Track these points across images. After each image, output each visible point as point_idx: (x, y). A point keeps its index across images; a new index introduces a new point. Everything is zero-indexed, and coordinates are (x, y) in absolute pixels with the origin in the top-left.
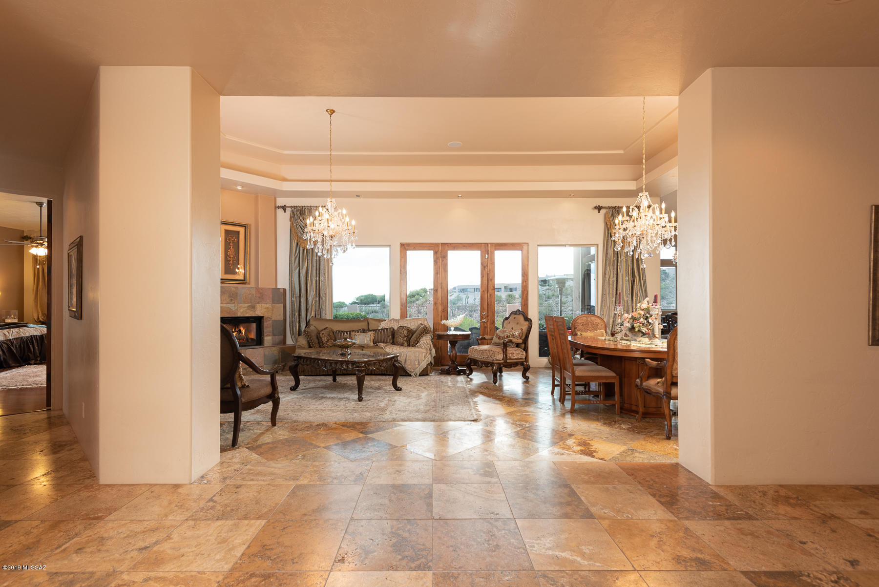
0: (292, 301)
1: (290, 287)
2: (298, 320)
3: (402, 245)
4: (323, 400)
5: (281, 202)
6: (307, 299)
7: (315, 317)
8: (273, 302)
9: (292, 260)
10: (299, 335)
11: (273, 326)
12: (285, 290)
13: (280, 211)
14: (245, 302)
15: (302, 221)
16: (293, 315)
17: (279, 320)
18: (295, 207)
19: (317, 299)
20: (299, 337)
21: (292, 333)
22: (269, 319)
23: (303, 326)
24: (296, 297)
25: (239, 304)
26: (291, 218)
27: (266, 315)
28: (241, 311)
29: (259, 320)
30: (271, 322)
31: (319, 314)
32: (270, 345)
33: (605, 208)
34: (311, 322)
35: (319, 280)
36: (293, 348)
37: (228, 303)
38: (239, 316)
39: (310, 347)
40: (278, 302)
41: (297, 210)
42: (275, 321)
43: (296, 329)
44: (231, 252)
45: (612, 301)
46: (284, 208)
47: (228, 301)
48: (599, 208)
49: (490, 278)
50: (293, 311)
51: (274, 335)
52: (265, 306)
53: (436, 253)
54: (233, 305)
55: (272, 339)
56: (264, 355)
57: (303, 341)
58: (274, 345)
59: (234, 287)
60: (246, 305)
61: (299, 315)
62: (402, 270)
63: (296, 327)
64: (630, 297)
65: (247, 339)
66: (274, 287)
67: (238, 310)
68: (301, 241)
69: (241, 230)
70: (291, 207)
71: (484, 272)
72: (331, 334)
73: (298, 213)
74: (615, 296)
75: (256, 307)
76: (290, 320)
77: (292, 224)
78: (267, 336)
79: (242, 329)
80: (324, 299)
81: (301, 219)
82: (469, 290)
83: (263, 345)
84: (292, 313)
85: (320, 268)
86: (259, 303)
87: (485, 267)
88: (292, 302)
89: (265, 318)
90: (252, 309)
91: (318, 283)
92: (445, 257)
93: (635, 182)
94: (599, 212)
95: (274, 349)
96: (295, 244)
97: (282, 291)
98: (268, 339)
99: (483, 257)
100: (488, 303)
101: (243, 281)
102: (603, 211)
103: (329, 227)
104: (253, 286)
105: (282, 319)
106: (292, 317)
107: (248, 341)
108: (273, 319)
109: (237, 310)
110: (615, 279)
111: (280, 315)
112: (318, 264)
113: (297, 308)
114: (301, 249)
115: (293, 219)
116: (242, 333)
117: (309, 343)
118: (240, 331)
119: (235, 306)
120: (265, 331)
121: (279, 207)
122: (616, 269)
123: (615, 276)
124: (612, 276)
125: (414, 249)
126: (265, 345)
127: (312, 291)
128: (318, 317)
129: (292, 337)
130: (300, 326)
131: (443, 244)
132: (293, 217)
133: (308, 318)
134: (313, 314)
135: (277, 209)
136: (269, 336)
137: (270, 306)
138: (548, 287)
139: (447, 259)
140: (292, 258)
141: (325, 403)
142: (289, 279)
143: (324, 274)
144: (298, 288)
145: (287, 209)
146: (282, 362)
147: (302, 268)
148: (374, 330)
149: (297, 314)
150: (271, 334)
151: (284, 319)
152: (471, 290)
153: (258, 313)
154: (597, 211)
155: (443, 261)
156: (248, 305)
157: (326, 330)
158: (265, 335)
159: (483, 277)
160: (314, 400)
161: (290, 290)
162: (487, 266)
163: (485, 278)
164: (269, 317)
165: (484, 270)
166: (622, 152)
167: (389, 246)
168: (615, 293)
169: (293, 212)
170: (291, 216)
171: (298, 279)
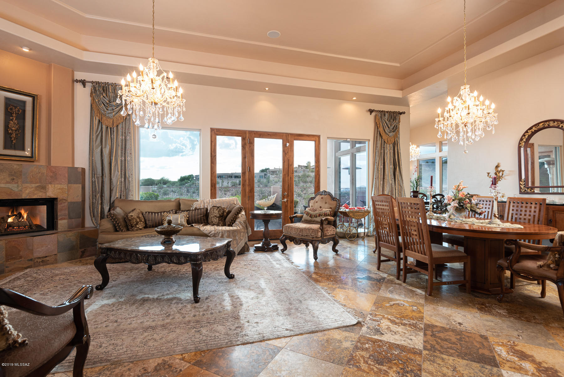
0: (92, 181)
1: (90, 166)
2: (100, 202)
3: (212, 130)
4: (147, 306)
5: (79, 75)
6: (111, 179)
7: (120, 198)
8: (70, 182)
9: (93, 138)
10: (102, 217)
11: (69, 208)
12: (83, 170)
13: (79, 86)
14: (31, 182)
15: (106, 97)
16: (94, 196)
17: (77, 202)
18: (98, 83)
19: (123, 179)
20: (103, 220)
21: (93, 215)
22: (64, 201)
23: (106, 208)
24: (98, 178)
25: (23, 185)
26: (91, 93)
27: (60, 197)
28: (27, 192)
29: (51, 203)
30: (66, 204)
31: (125, 194)
32: (66, 229)
33: (376, 111)
34: (116, 204)
35: (125, 160)
36: (95, 232)
37: (7, 183)
38: (23, 198)
39: (116, 230)
40: (76, 183)
41: (99, 86)
42: (71, 203)
43: (97, 212)
44: (13, 125)
45: (381, 184)
46: (84, 83)
47: (8, 180)
48: (371, 111)
49: (290, 163)
50: (94, 191)
51: (70, 218)
52: (59, 186)
53: (243, 139)
54: (16, 185)
55: (68, 222)
56: (58, 241)
57: (107, 224)
58: (70, 228)
59: (18, 165)
60: (34, 185)
61: (102, 196)
62: (213, 153)
63: (98, 209)
64: (394, 181)
65: (30, 226)
66: (71, 166)
67: (23, 190)
68: (104, 118)
69: (29, 100)
70: (92, 82)
71: (286, 159)
72: (141, 216)
73: (101, 89)
74: (382, 180)
75: (47, 187)
76: (90, 202)
77: (93, 100)
78: (61, 219)
79: (23, 212)
80: (130, 179)
81: (104, 95)
82: (224, 177)
83: (57, 229)
84: (93, 195)
85: (125, 148)
86: (50, 183)
87: (286, 154)
88: (93, 183)
89: (59, 200)
90: (42, 190)
91: (123, 163)
92: (252, 143)
93: (401, 91)
94: (371, 114)
95: (70, 234)
96: (97, 121)
97: (80, 170)
98: (62, 223)
99: (284, 145)
100: (288, 186)
101: (31, 159)
102: (374, 114)
103: (153, 88)
104: (44, 164)
105: (81, 200)
106: (93, 199)
107: (31, 228)
108: (69, 201)
109: (21, 191)
110: (382, 167)
111: (78, 196)
112: (124, 144)
113: (98, 188)
114: (104, 127)
115: (94, 94)
116: (23, 218)
117: (114, 226)
118: (20, 215)
119: (18, 186)
120: (59, 214)
121: (77, 81)
122: (383, 160)
123: (383, 164)
124: (380, 164)
125: (224, 134)
126: (59, 230)
127: (116, 171)
128: (125, 198)
129: (92, 220)
130: (102, 208)
131: (251, 132)
132: (94, 93)
133: (112, 199)
134: (118, 195)
135: (75, 83)
136: (64, 219)
137: (65, 186)
138: (276, 176)
139: (254, 145)
140: (93, 135)
141: (151, 312)
142: (89, 158)
143: (131, 154)
144: (100, 168)
145: (87, 84)
146: (80, 248)
147: (105, 147)
148: (187, 211)
149: (98, 195)
150: (67, 217)
151: (82, 201)
152: (226, 177)
153: (51, 193)
154: (369, 113)
155: (250, 147)
156: (37, 185)
157: (135, 212)
158: (59, 218)
159: (285, 162)
160: (134, 307)
161: (89, 169)
162: (288, 152)
163: (286, 163)
164: (64, 198)
165: (286, 156)
166: (398, 65)
167: (200, 130)
168: (382, 178)
169: (94, 88)
170: (92, 91)
171: (100, 158)
